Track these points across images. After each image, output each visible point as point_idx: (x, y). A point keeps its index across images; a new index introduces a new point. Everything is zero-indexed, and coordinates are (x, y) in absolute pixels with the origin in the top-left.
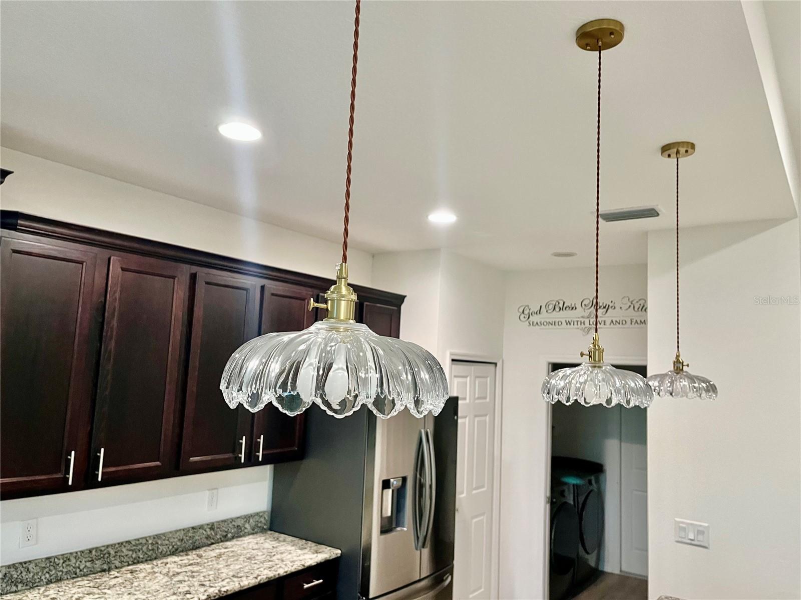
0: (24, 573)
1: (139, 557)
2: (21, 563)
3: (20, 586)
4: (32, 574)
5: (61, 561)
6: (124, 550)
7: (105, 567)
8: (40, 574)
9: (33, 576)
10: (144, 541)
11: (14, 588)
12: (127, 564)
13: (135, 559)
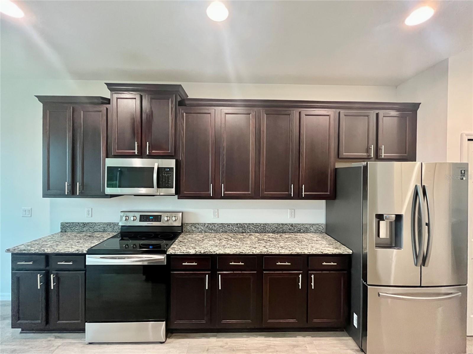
0: (213, 227)
1: (257, 230)
2: (212, 223)
3: (212, 231)
4: (216, 228)
5: (226, 226)
6: (251, 226)
7: (243, 231)
8: (219, 228)
9: (217, 229)
10: (259, 225)
11: (211, 231)
12: (252, 232)
13: (256, 231)
